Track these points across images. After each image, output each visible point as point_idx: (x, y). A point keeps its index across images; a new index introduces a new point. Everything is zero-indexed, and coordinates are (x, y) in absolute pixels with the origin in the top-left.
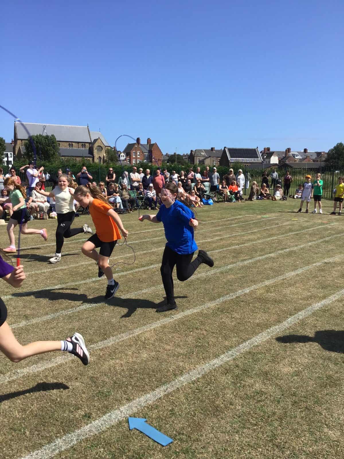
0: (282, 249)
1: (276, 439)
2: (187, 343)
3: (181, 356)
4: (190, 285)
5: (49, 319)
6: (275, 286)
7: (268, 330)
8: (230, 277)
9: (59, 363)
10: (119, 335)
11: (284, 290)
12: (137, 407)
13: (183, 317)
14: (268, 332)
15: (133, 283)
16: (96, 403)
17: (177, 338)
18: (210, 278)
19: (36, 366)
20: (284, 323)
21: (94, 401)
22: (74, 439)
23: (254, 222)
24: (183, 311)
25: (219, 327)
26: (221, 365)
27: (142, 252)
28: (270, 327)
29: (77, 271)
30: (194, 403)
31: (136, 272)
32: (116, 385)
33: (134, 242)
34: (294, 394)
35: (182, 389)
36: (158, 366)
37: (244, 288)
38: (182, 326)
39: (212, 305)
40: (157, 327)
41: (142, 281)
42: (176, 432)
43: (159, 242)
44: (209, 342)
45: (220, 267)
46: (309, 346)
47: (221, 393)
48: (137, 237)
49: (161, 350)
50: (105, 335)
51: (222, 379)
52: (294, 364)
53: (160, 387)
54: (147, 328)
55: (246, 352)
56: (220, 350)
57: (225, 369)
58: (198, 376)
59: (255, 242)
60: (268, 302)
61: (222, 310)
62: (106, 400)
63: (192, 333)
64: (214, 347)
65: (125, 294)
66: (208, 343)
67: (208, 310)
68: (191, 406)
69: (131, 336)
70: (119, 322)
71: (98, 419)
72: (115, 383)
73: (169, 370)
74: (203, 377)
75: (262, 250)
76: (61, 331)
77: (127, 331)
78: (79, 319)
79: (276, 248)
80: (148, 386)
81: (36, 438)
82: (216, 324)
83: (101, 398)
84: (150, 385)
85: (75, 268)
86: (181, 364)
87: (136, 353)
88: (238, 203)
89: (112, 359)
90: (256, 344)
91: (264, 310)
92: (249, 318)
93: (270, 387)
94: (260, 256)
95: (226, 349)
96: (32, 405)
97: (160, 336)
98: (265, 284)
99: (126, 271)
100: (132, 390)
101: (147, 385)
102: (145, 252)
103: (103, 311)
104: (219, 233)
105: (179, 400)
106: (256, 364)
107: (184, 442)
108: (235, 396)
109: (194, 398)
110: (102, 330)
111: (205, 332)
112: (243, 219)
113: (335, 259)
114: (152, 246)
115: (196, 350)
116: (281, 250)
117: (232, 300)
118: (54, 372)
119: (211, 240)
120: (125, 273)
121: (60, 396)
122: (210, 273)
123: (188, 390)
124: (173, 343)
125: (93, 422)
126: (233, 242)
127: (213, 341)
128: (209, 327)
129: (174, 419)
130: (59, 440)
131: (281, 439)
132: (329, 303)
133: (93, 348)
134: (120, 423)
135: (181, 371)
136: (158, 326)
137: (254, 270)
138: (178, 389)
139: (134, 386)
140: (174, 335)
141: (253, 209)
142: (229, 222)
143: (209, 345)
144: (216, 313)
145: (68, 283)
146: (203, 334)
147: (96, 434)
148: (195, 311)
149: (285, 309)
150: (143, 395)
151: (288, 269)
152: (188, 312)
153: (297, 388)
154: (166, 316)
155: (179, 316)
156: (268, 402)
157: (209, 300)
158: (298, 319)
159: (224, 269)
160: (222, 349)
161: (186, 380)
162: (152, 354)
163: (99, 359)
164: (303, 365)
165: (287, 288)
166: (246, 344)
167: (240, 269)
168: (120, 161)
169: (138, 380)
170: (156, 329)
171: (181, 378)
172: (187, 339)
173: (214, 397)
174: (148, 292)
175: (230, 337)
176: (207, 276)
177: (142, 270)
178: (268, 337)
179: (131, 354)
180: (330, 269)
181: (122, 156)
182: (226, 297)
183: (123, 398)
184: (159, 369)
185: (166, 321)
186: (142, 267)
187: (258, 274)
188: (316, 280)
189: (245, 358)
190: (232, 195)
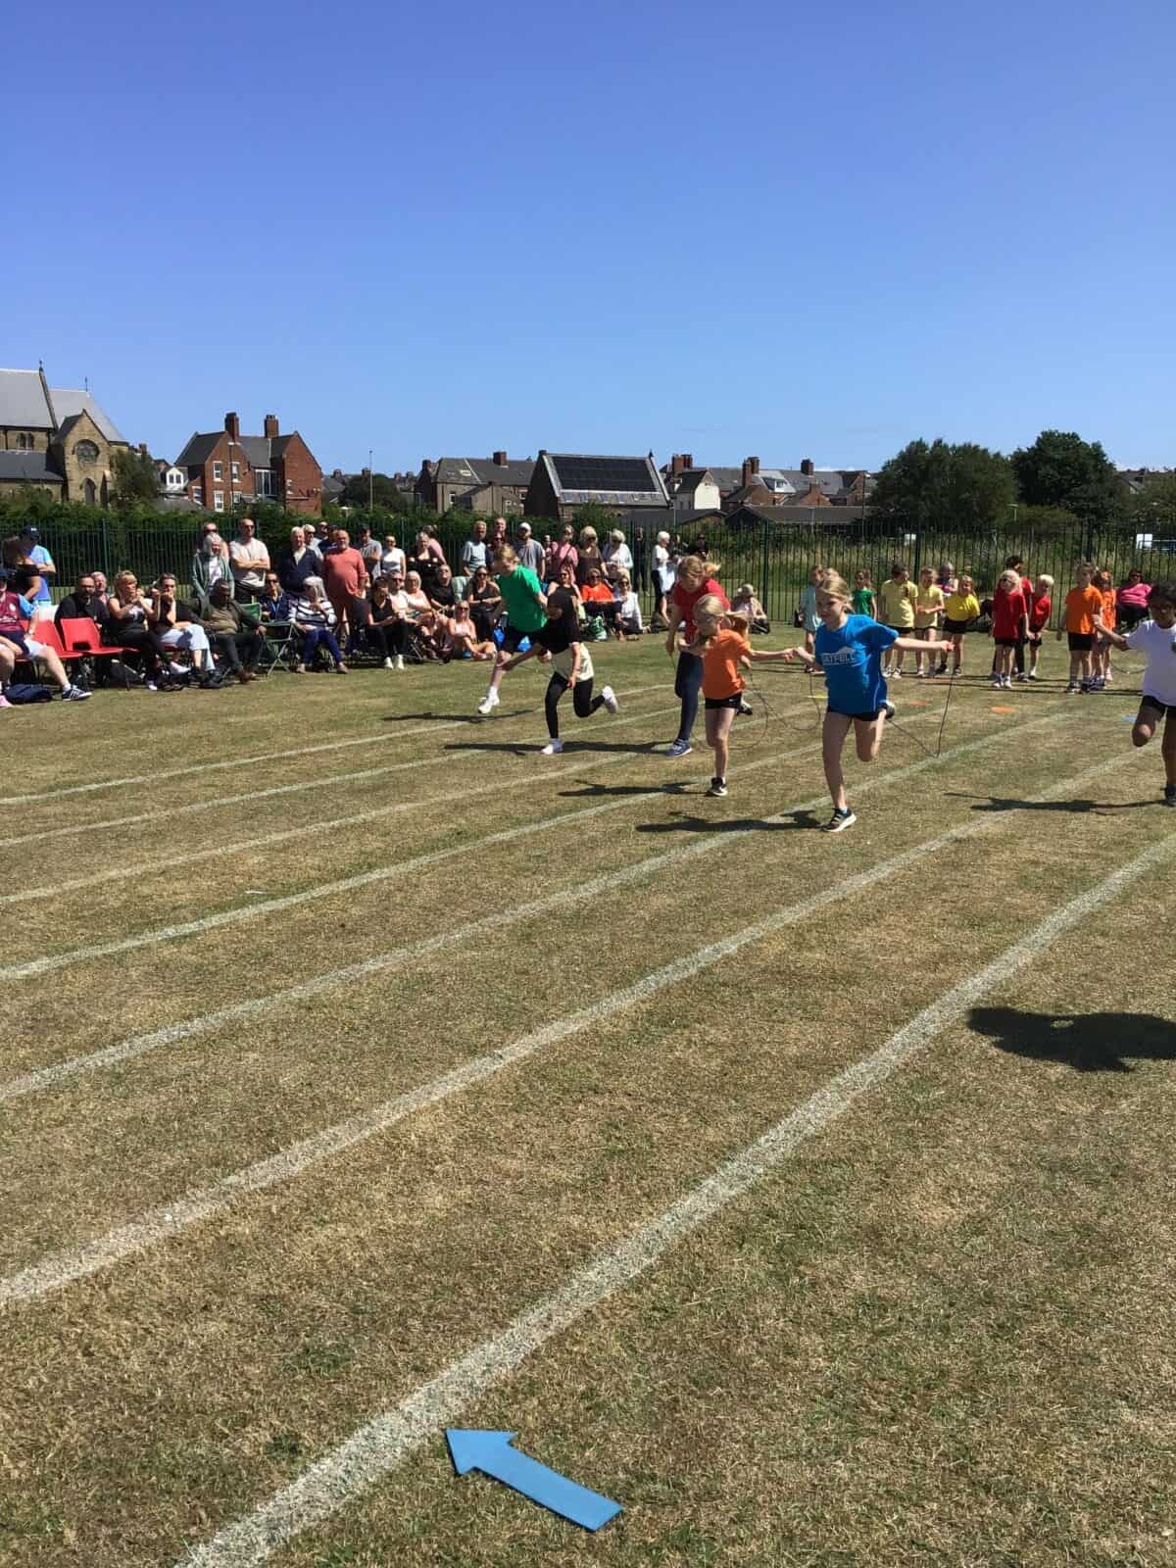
1: (977, 1463)
3: (569, 1195)
4: (529, 935)
5: (37, 1087)
6: (817, 924)
7: (839, 1079)
8: (660, 902)
9: (121, 1253)
10: (321, 1133)
11: (853, 940)
12: (458, 1394)
13: (536, 1050)
14: (838, 1085)
15: (323, 936)
16: (305, 1393)
17: (536, 1131)
18: (593, 910)
19: (36, 1270)
20: (881, 1051)
21: (295, 1385)
22: (260, 1538)
24: (530, 1032)
25: (668, 1078)
26: (714, 1215)
27: (323, 824)
28: (841, 1067)
29: (98, 904)
30: (659, 1359)
31: (322, 898)
32: (360, 1317)
33: (286, 789)
34: (989, 1299)
35: (603, 1314)
36: (496, 1236)
37: (717, 936)
40: (454, 1094)
41: (353, 931)
42: (626, 1471)
43: (375, 788)
44: (651, 1136)
45: (616, 869)
46: (987, 1126)
47: (744, 1317)
48: (292, 771)
49: (491, 1177)
50: (270, 1136)
51: (732, 1264)
52: (956, 1193)
53: (521, 1312)
54: (418, 1102)
55: (788, 1160)
57: (731, 1228)
58: (647, 1261)
60: (810, 981)
61: (662, 1018)
62: (338, 1379)
63: (581, 1107)
64: (671, 1151)
65: (301, 981)
66: (649, 1138)
67: (615, 1021)
68: (653, 1374)
69: (367, 1134)
70: (310, 1084)
71: (328, 1456)
72: (356, 1310)
73: (539, 1248)
74: (666, 1260)
76: (95, 1129)
77: (348, 1116)
78: (154, 1083)
79: (784, 795)
80: (478, 1313)
81: (110, 1553)
82: (655, 1068)
83: (318, 1372)
84: (486, 1309)
85: (89, 893)
86: (576, 1222)
87: (403, 1195)
89: (323, 1223)
90: (810, 1130)
92: (762, 1042)
93: (902, 1281)
95: (716, 1156)
96: (62, 1427)
97: (474, 1125)
98: (782, 920)
99: (285, 896)
100: (427, 1332)
101: (473, 1309)
102: (336, 823)
103: (241, 1049)
105: (603, 1354)
106: (832, 1204)
107: (664, 1505)
108: (796, 1322)
109: (654, 1343)
110: (255, 1120)
111: (625, 1102)
112: (647, 699)
113: (983, 826)
114: (356, 802)
116: (802, 801)
117: (688, 980)
118: (110, 1289)
119: (559, 773)
120: (281, 904)
121: (159, 1379)
122: (586, 890)
123: (626, 1314)
124: (526, 1147)
125: (314, 1468)
127: (663, 1130)
128: (636, 1080)
129: (604, 1427)
130: (202, 1548)
131: (991, 1462)
132: (1009, 975)
133: (238, 1188)
134: (415, 1460)
135: (581, 1246)
137: (732, 873)
138: (589, 1316)
139: (427, 1316)
143: (652, 1147)
144: (647, 1031)
145: (74, 948)
146: (622, 1108)
147: (336, 1513)
148: (573, 1028)
149: (873, 1002)
150: (473, 1349)
151: (844, 865)
152: (549, 1034)
153: (992, 1277)
154: (472, 1051)
155: (521, 1048)
156: (911, 1333)
157: (611, 987)
158: (925, 1035)
159: (631, 874)
160: (702, 1157)
161: (609, 1277)
162: (461, 1193)
163: (271, 1227)
164: (988, 1196)
165: (857, 929)
166: (779, 1132)
167: (687, 873)
168: (165, 495)
169: (436, 1292)
170: (450, 1101)
171: (590, 1273)
172: (571, 1132)
173: (723, 1331)
174: (387, 971)
175: (715, 1112)
176: (578, 902)
177: (341, 888)
178: (843, 1105)
179: (385, 1200)
180: (979, 862)
181: (171, 478)
182: (667, 973)
183: (400, 1365)
184: (502, 1246)
185: (482, 1068)
186: (338, 880)
187: (750, 886)
188: (945, 901)
189: (789, 1182)
190: (595, 616)
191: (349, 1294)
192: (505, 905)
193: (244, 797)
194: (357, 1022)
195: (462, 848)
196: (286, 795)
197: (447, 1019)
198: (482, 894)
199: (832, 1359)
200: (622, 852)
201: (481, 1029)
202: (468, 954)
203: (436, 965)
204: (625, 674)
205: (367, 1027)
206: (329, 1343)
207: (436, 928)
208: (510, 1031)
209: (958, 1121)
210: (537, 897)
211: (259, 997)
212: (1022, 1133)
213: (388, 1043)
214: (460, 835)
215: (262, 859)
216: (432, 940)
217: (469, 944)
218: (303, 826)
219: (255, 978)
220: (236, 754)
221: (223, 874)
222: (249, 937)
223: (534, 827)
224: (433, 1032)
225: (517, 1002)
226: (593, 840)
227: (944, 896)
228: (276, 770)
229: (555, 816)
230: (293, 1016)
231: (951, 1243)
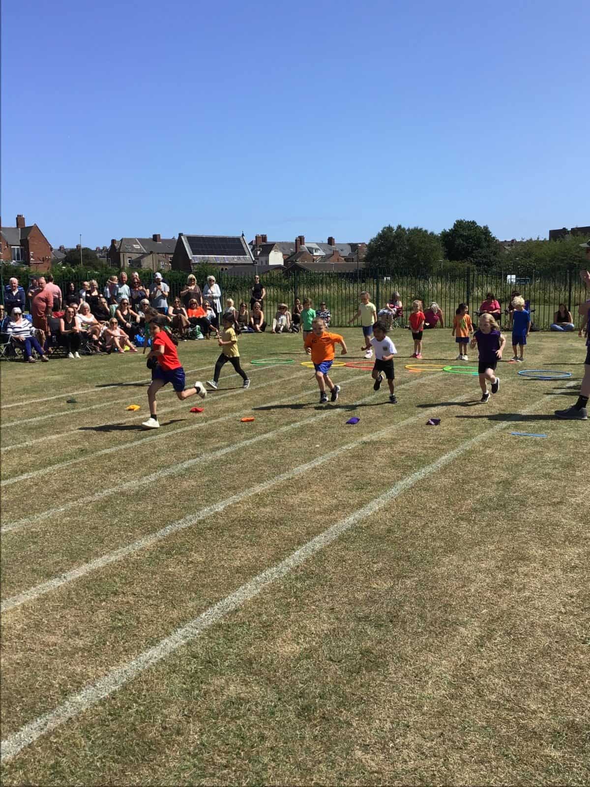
2: (94, 625)
7: (258, 578)
14: (257, 581)
17: (72, 619)
20: (286, 560)
24: (87, 562)
25: (161, 583)
28: (261, 570)
39: (148, 542)
40: (30, 601)
44: (139, 617)
45: (168, 467)
49: (38, 647)
52: (302, 636)
55: (214, 625)
56: (160, 629)
61: (168, 550)
63: (104, 603)
64: (149, 624)
66: (138, 619)
67: (140, 553)
82: (155, 578)
86: (79, 669)
90: (233, 607)
91: (251, 541)
92: (221, 559)
93: (256, 688)
95: (174, 626)
106: (231, 647)
111: (131, 599)
115: (111, 637)
127: (148, 613)
128: (142, 586)
136: (33, 598)
143: (138, 623)
144: (157, 557)
146: (128, 602)
149: (290, 533)
154: (49, 575)
158: (313, 550)
160: (166, 627)
164: (319, 637)
166: (214, 610)
167: (209, 467)
170: (26, 605)
172: (93, 618)
175: (182, 601)
178: (256, 592)
185: (51, 585)
192: (97, 491)
195: (81, 459)
201: (58, 562)
203: (43, 527)
212: (349, 600)
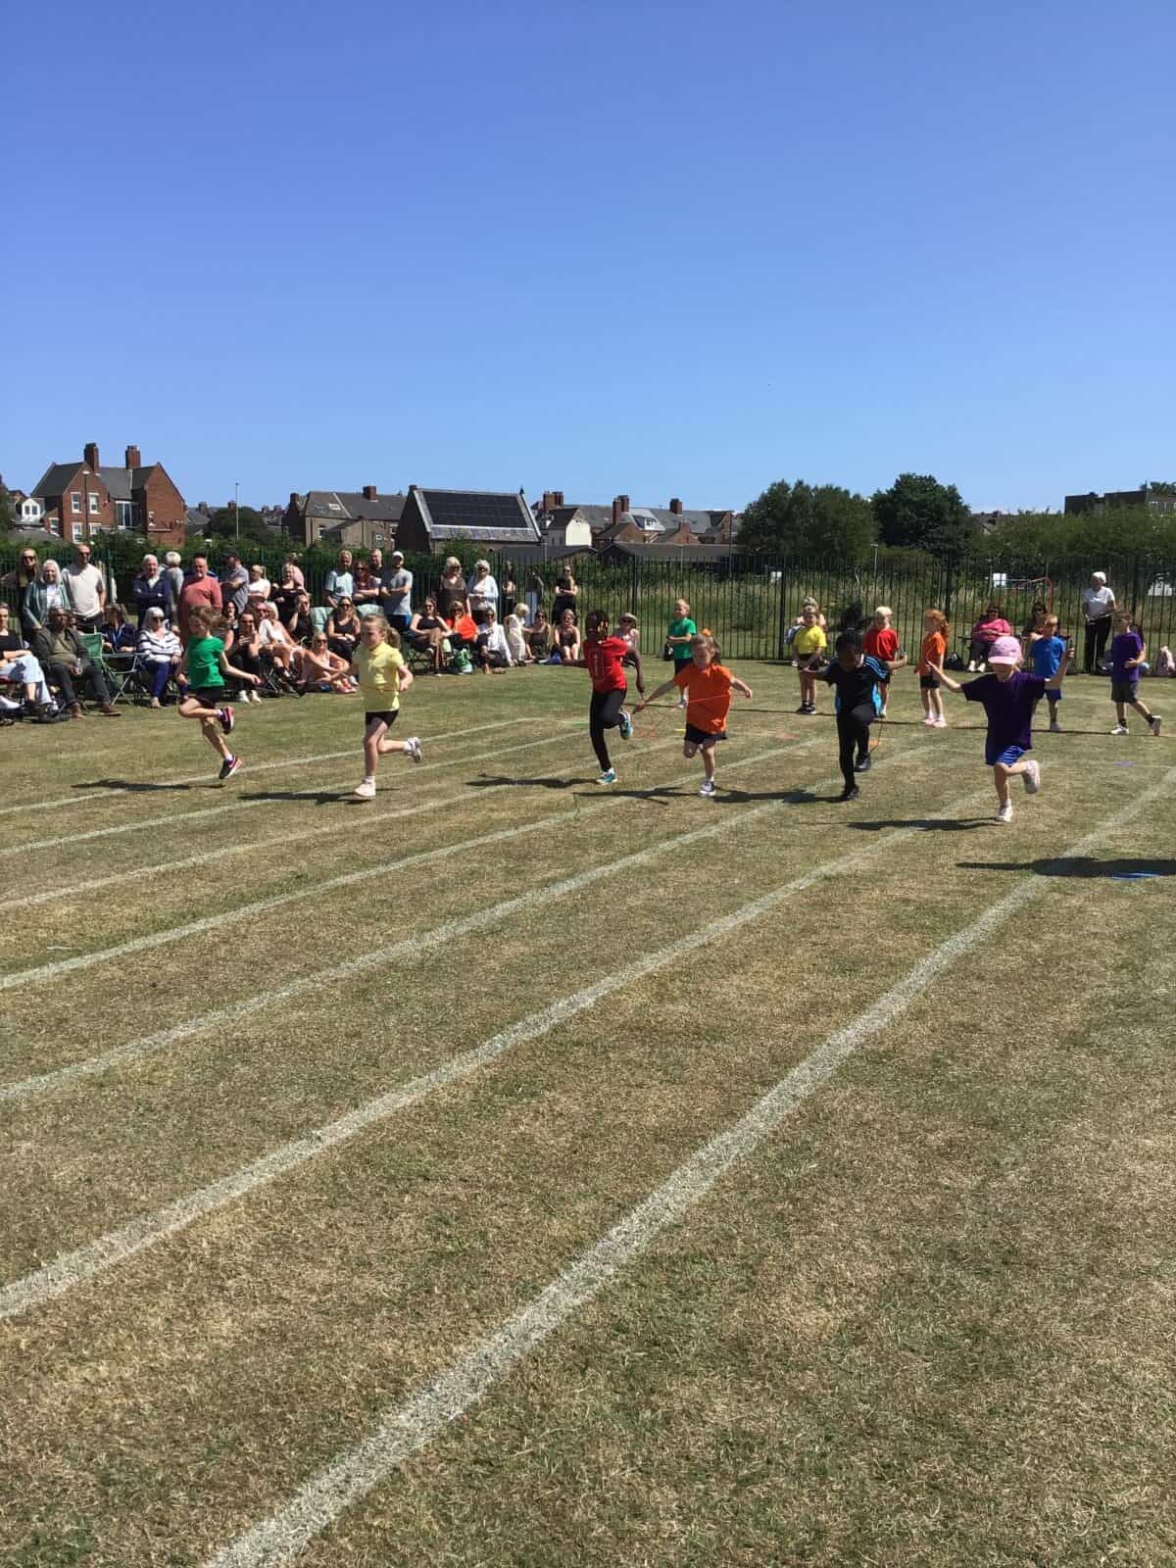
0: (669, 836)
2: (398, 1246)
3: (385, 1313)
6: (681, 973)
7: (701, 1154)
8: (511, 950)
10: (95, 1242)
11: (718, 989)
13: (360, 1129)
14: (701, 1160)
15: (129, 998)
17: (351, 1231)
18: (438, 960)
20: (748, 1117)
23: (551, 743)
24: (356, 1107)
25: (510, 1158)
26: (555, 1332)
27: (148, 870)
28: (704, 1138)
30: (479, 1533)
31: (135, 953)
32: (111, 1491)
33: (112, 830)
34: (871, 1430)
35: (414, 1471)
36: (291, 1372)
38: (364, 1171)
39: (465, 1067)
40: (260, 1188)
41: (165, 991)
43: (211, 829)
44: (486, 1233)
45: (467, 914)
46: (864, 1205)
47: (584, 1468)
48: (122, 810)
50: (32, 1247)
51: (573, 1396)
52: (831, 1291)
53: (314, 1474)
54: (215, 1199)
55: (642, 1258)
56: (535, 1262)
57: (574, 1348)
58: (472, 1397)
59: (571, 815)
60: (671, 1038)
61: (508, 1086)
63: (407, 1198)
64: (509, 1251)
65: (98, 1052)
66: (483, 1235)
67: (455, 1090)
68: (470, 1553)
69: (149, 1241)
72: (106, 1481)
73: (342, 1385)
74: (495, 1396)
75: (605, 842)
77: (130, 1219)
79: (649, 832)
80: (260, 1477)
82: (497, 1147)
84: (269, 1472)
86: (389, 1347)
87: (184, 1321)
88: (479, 675)
89: (81, 1361)
90: (669, 1217)
91: (666, 1073)
92: (617, 1110)
93: (771, 1410)
94: (600, 863)
95: (560, 1255)
97: (279, 1227)
98: (644, 968)
99: (93, 952)
100: (193, 1507)
101: (255, 1472)
102: (162, 868)
103: (12, 1137)
104: (435, 785)
105: (411, 1529)
106: (691, 1311)
108: (646, 1471)
109: (474, 1510)
110: (16, 1227)
111: (460, 1190)
112: (511, 733)
113: (853, 862)
114: (188, 844)
115: (439, 1275)
116: (668, 838)
117: (539, 1040)
119: (414, 811)
120: (86, 961)
122: (433, 938)
123: (441, 1471)
124: (338, 1252)
126: (494, 815)
127: (501, 1223)
128: (474, 1162)
132: (883, 1025)
135: (395, 1381)
136: (263, 1180)
137: (590, 917)
138: (396, 1474)
139: (196, 1485)
140: (338, 1213)
141: (540, 699)
142: (462, 745)
143: (487, 1246)
148: (406, 1100)
149: (739, 1060)
150: (247, 1529)
151: (711, 906)
152: (378, 1109)
153: (874, 1399)
154: (287, 1133)
155: (344, 1127)
156: (780, 1480)
157: (452, 1050)
158: (795, 1098)
159: (482, 919)
160: (544, 1258)
161: (424, 1421)
162: (254, 1316)
163: (17, 1368)
164: (867, 1294)
165: (724, 977)
166: (632, 1222)
167: (543, 917)
168: (21, 526)
169: (211, 1451)
170: (254, 1197)
171: (402, 1417)
172: (394, 1230)
173: (557, 1490)
174: (198, 1037)
175: (562, 1199)
176: (423, 952)
177: (159, 941)
178: (706, 1185)
179: (161, 1329)
180: (849, 901)
181: (27, 508)
182: (515, 1032)
183: (153, 1556)
184: (297, 1385)
185: (293, 1155)
186: (156, 931)
187: (610, 931)
188: (815, 944)
189: (643, 1285)
190: (461, 649)
191: (102, 1457)
192: (342, 958)
193: (62, 840)
194: (155, 1101)
195: (301, 894)
196: (110, 838)
197: (262, 1094)
198: (316, 945)
199: (687, 1521)
200: (474, 895)
201: (299, 1106)
202: (295, 1015)
203: (257, 1028)
204: (489, 707)
205: (167, 1107)
206: (67, 1528)
207: (261, 986)
208: (330, 1105)
209: (833, 1200)
210: (378, 947)
211: (44, 1072)
212: (903, 1212)
213: (190, 1126)
214: (300, 879)
215: (72, 909)
216: (256, 999)
217: (295, 1004)
218: (124, 871)
219: (42, 1051)
220: (60, 793)
221: (25, 928)
222: (44, 1000)
223: (382, 869)
224: (242, 1110)
225: (344, 1071)
226: (443, 882)
227: (814, 938)
228: (102, 810)
229: (404, 856)
230: (81, 1095)
231: (826, 1356)
